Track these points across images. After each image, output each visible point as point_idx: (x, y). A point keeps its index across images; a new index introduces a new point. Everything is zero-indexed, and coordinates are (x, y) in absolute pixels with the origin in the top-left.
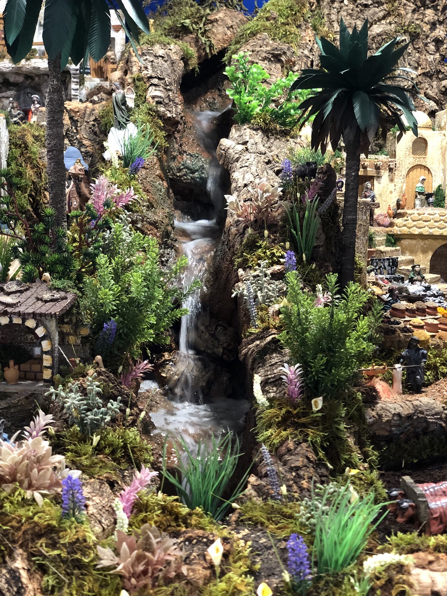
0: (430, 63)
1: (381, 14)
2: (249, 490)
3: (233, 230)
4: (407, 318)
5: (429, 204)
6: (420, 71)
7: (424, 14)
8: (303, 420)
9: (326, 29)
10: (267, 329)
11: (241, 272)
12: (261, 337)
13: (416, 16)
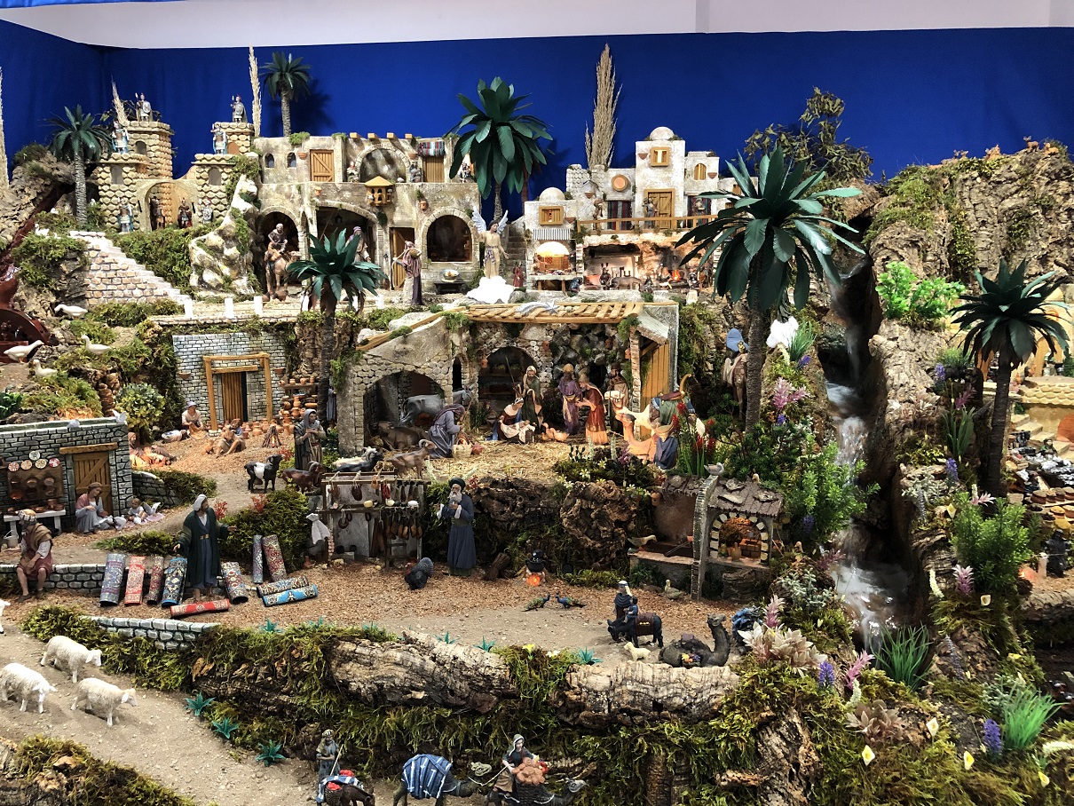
0: (1061, 232)
1: (1013, 190)
2: (934, 668)
3: (894, 427)
4: (1048, 504)
5: (1058, 373)
6: (1050, 240)
7: (1057, 186)
8: (973, 612)
9: (957, 206)
10: (937, 528)
11: (903, 467)
12: (931, 534)
13: (1049, 187)
